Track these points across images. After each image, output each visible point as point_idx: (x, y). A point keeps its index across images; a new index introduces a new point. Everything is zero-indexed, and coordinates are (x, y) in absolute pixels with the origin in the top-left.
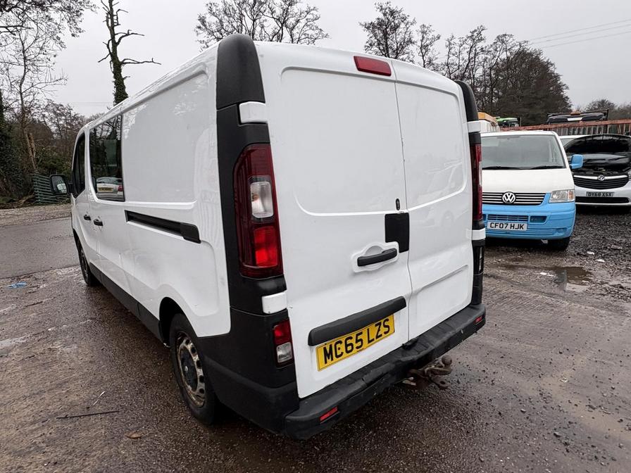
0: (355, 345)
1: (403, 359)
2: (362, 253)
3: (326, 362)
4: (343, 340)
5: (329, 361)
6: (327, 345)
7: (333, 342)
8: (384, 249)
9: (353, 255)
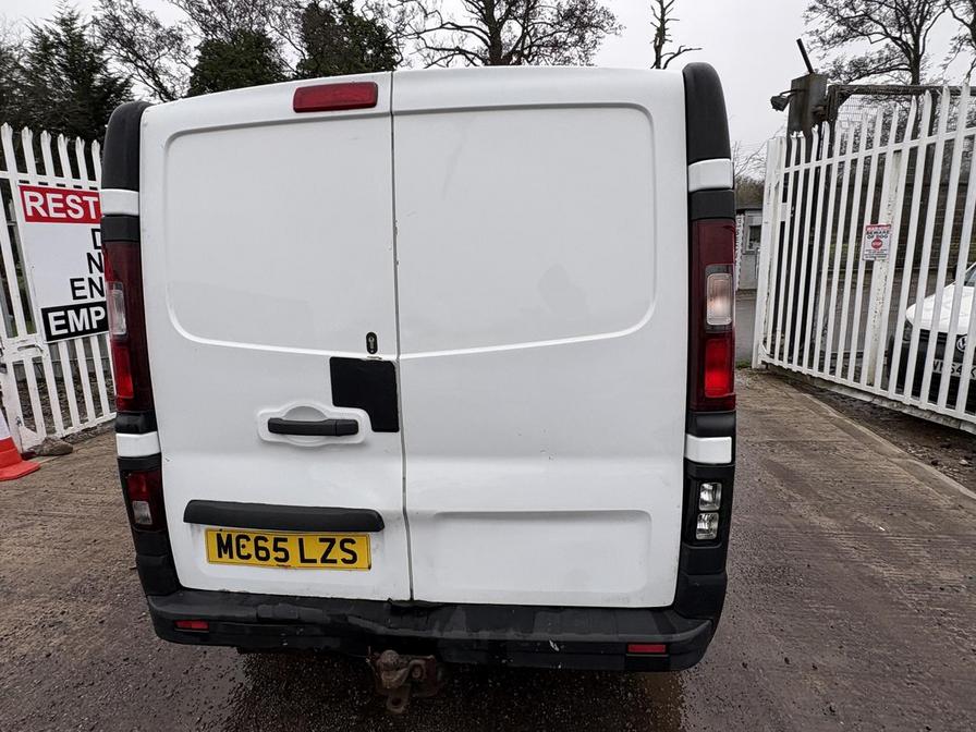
0: (273, 554)
1: (353, 620)
2: (280, 412)
3: (220, 556)
4: (252, 537)
5: (226, 556)
6: (225, 531)
7: (235, 531)
8: (329, 417)
9: (262, 412)
